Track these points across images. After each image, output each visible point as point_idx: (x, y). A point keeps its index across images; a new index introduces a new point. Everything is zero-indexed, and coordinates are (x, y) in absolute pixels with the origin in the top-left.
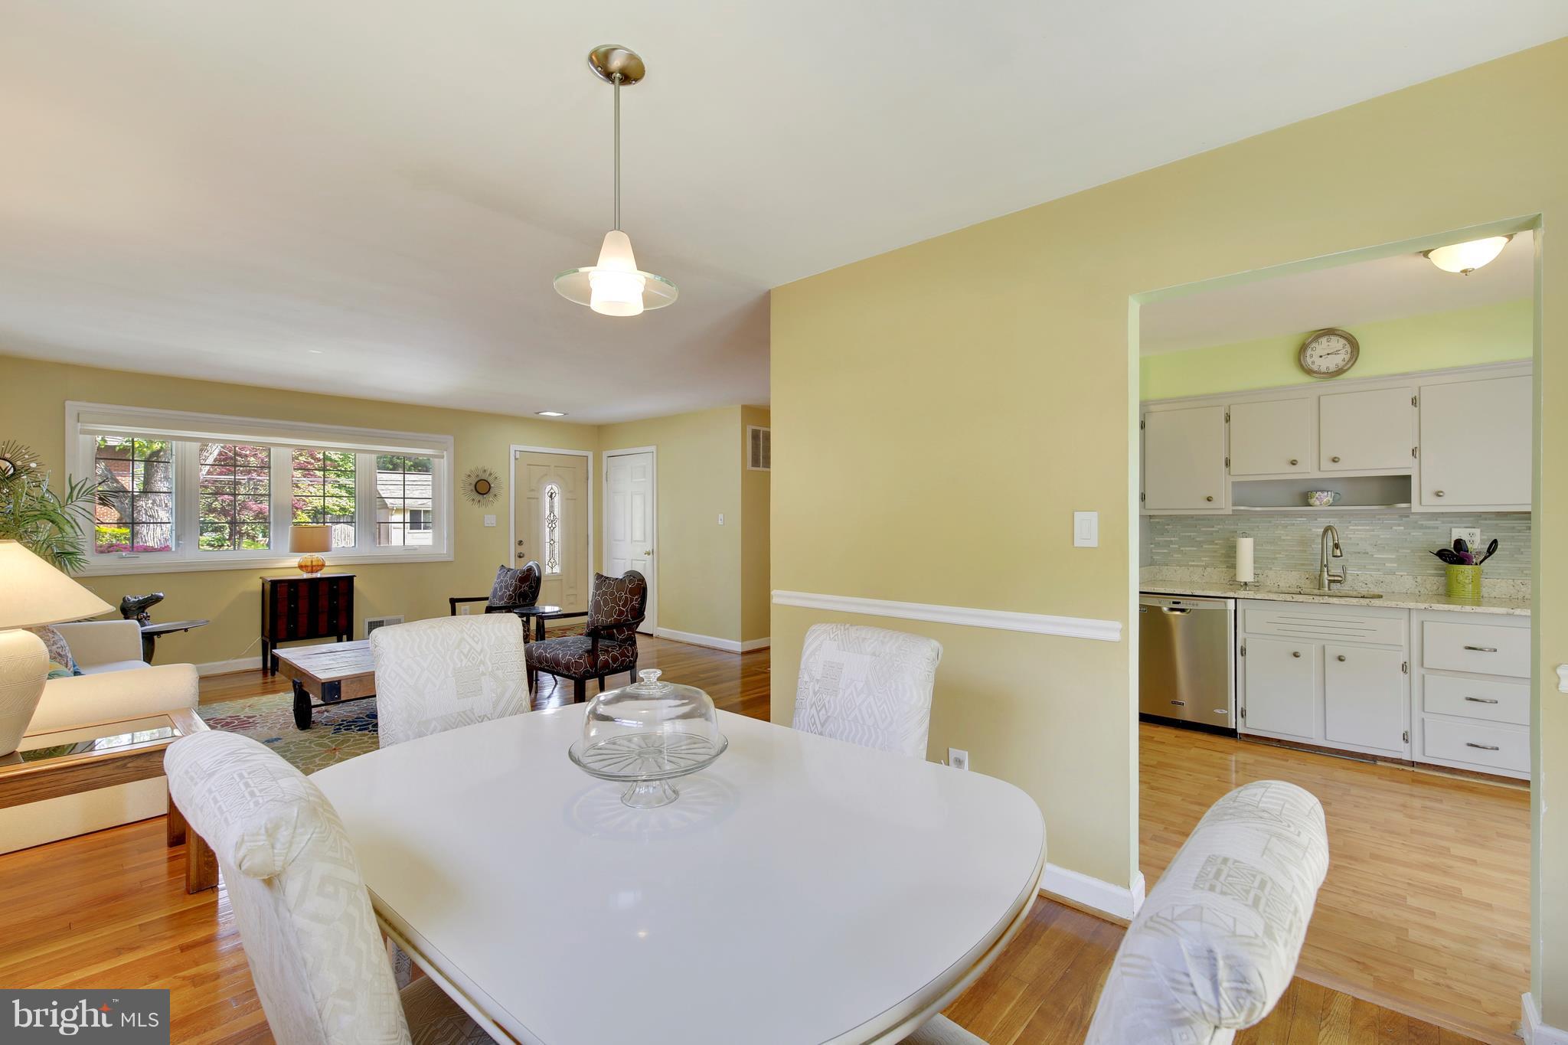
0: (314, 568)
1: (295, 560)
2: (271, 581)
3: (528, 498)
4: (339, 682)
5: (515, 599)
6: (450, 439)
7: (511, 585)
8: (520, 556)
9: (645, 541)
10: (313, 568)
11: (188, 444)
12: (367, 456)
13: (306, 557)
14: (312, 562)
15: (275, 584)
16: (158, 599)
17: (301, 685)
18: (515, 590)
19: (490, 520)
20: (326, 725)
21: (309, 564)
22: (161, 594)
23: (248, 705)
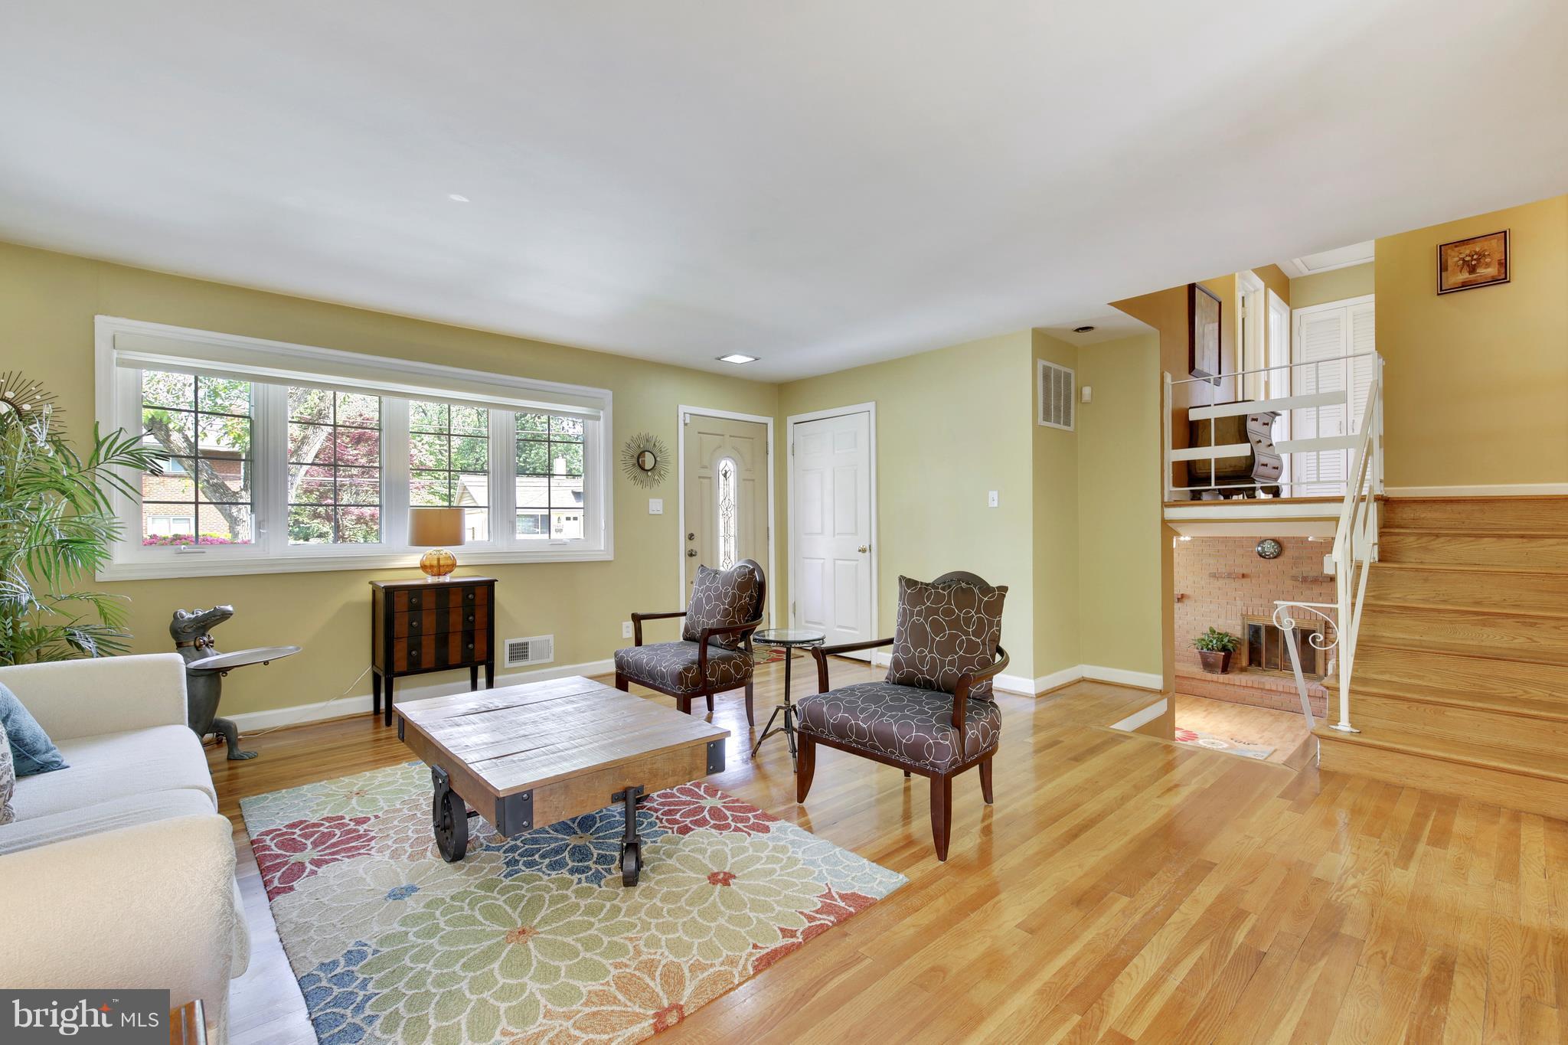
0: (442, 570)
1: (415, 558)
2: (386, 588)
3: (700, 477)
4: (530, 793)
5: (733, 617)
6: (607, 395)
7: (726, 594)
8: (691, 555)
9: (856, 533)
10: (439, 569)
11: (271, 386)
12: (503, 413)
13: (430, 552)
14: (439, 560)
15: (390, 592)
16: (225, 616)
17: (449, 780)
18: (731, 604)
19: (656, 506)
20: (488, 848)
21: (435, 563)
22: (230, 608)
23: (355, 789)
